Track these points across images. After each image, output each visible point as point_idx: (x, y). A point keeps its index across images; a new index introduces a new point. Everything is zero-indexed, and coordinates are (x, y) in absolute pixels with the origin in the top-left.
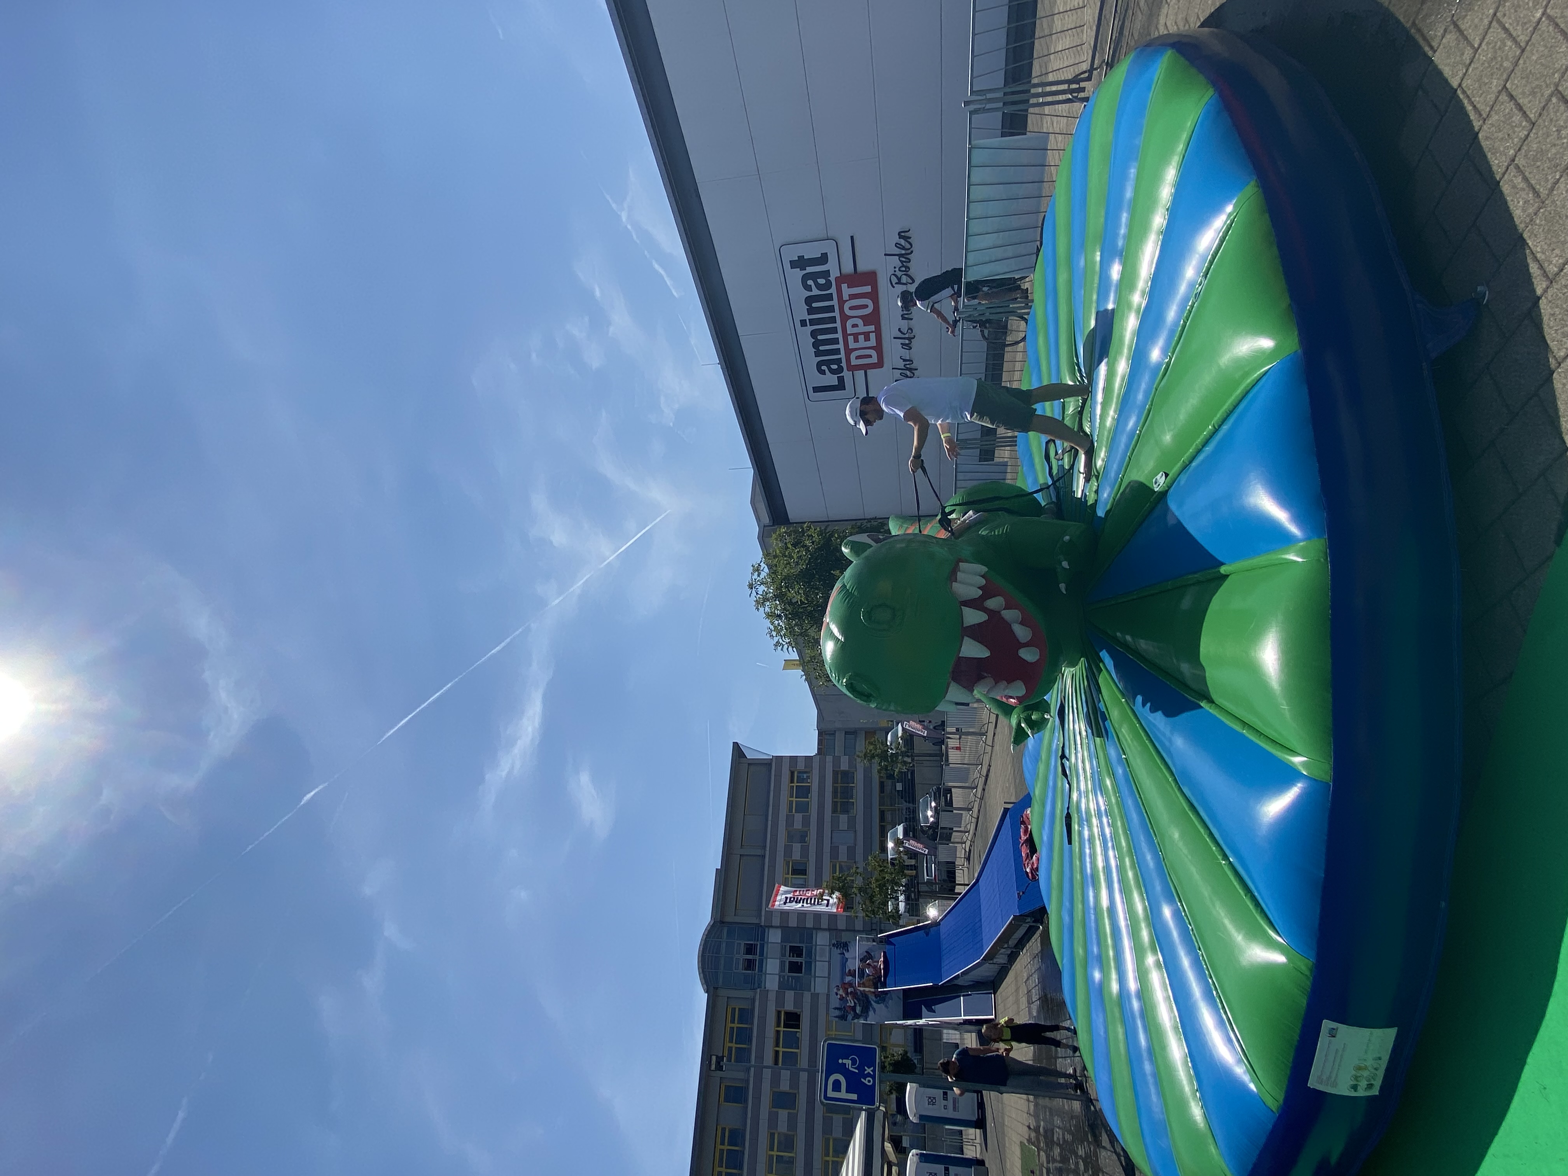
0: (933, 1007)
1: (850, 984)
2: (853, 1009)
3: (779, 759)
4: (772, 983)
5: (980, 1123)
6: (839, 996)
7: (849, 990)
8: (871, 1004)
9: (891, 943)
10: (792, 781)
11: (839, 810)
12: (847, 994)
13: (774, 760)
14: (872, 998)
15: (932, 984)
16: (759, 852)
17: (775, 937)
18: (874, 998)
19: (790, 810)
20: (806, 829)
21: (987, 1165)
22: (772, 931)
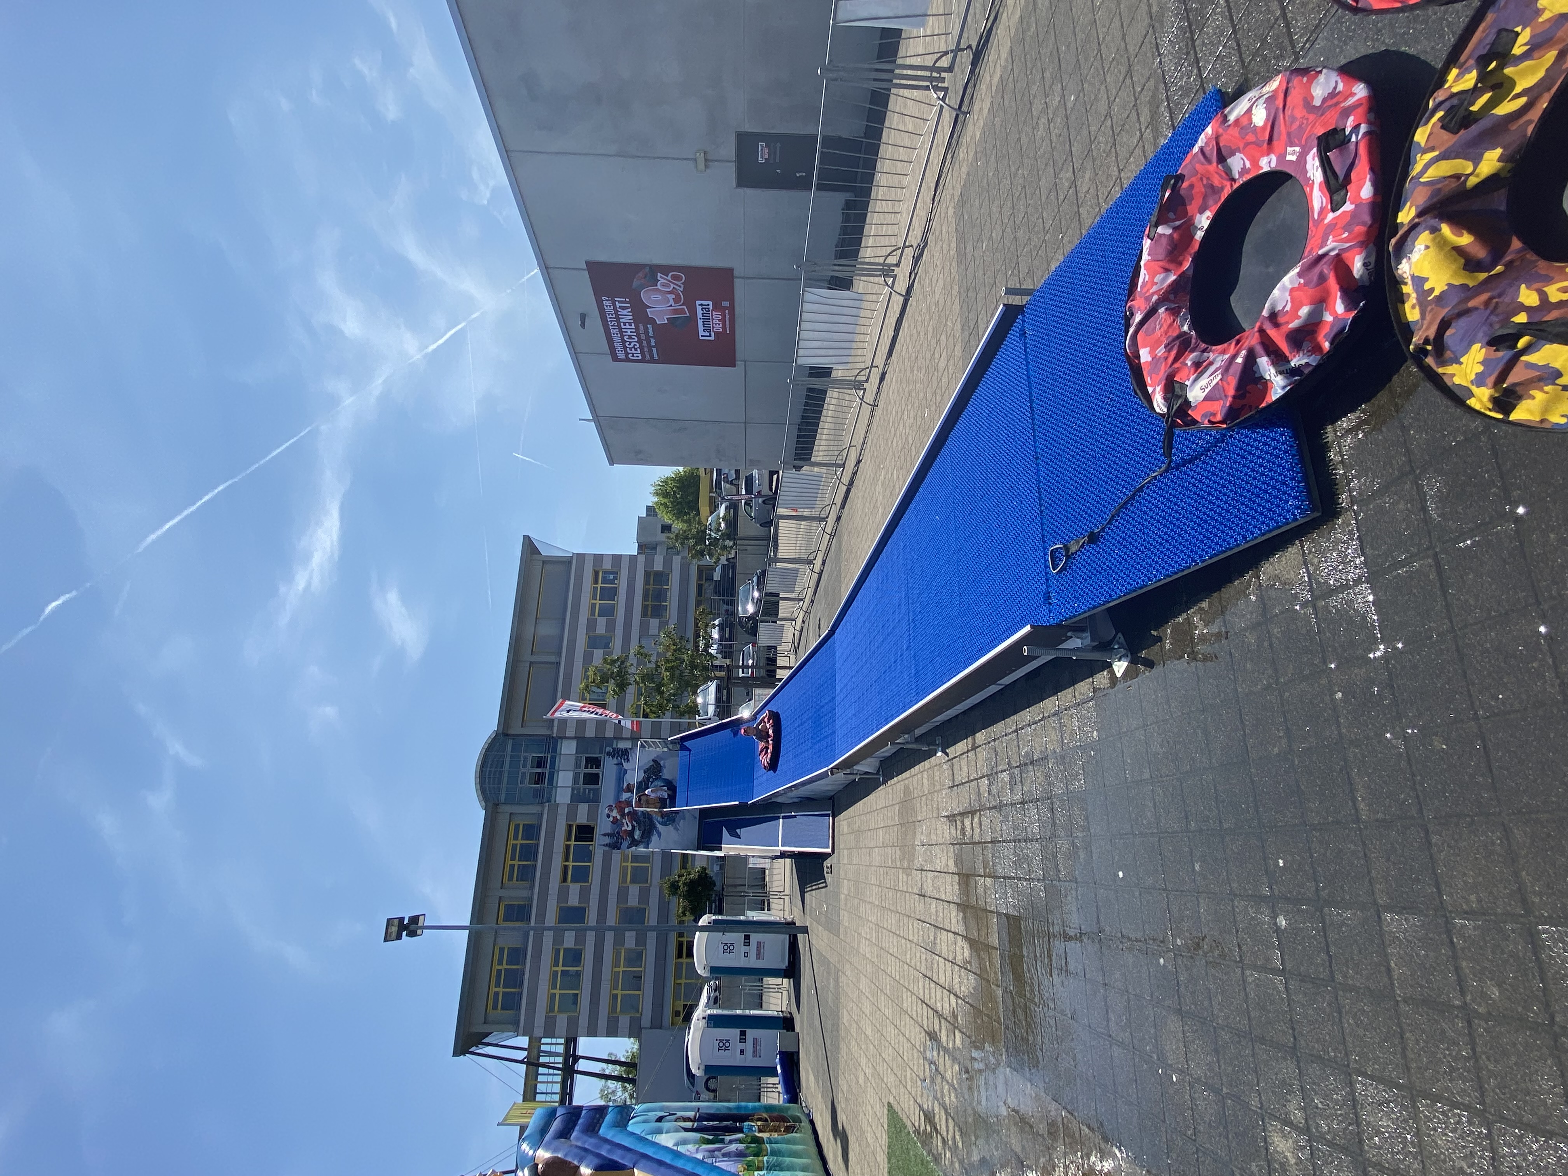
0: (738, 831)
1: (629, 803)
2: (631, 834)
3: (581, 557)
4: (563, 796)
5: (792, 971)
6: (611, 818)
7: (627, 810)
8: (655, 827)
9: (684, 748)
10: (596, 582)
11: (649, 613)
12: (623, 815)
13: (575, 557)
14: (657, 819)
15: (737, 803)
16: (553, 659)
17: (568, 748)
18: (659, 819)
19: (593, 614)
20: (608, 634)
21: (798, 1028)
22: (565, 743)
